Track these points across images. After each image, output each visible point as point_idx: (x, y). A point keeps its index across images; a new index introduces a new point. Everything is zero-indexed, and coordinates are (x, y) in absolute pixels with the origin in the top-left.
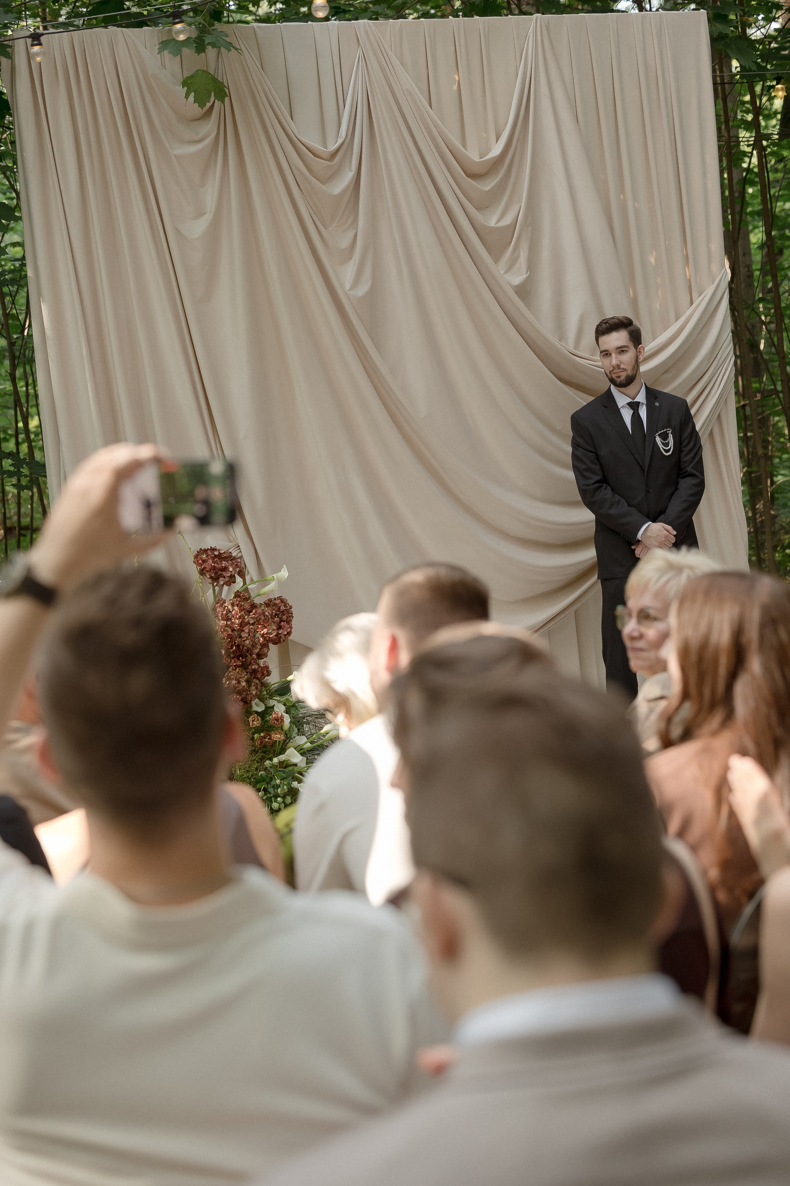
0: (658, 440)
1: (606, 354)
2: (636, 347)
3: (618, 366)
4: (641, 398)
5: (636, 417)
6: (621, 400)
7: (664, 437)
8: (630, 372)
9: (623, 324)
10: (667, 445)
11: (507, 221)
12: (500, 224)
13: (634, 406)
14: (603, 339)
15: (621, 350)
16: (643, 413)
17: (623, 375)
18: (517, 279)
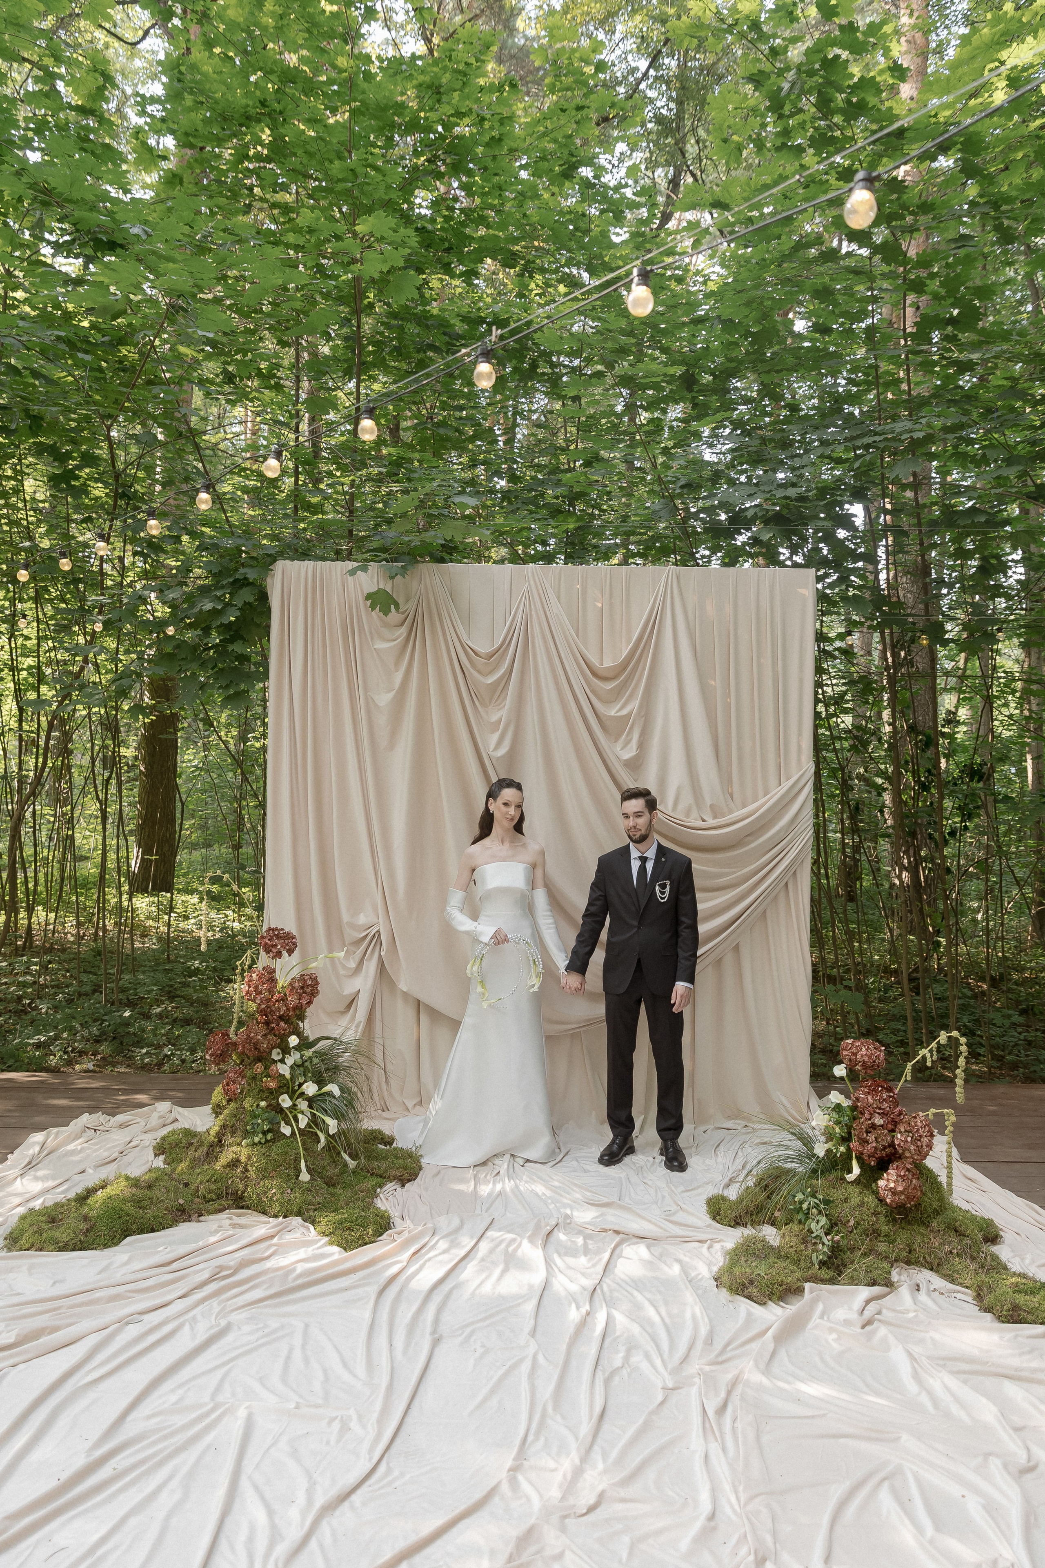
0: (657, 888)
1: (626, 816)
2: (650, 813)
3: (635, 827)
4: (651, 854)
5: (643, 869)
6: (635, 853)
7: (663, 886)
8: (643, 832)
9: (644, 794)
10: (663, 893)
11: (625, 712)
12: (619, 714)
13: (643, 860)
14: (627, 804)
15: (638, 815)
16: (649, 866)
17: (638, 834)
18: (628, 753)
